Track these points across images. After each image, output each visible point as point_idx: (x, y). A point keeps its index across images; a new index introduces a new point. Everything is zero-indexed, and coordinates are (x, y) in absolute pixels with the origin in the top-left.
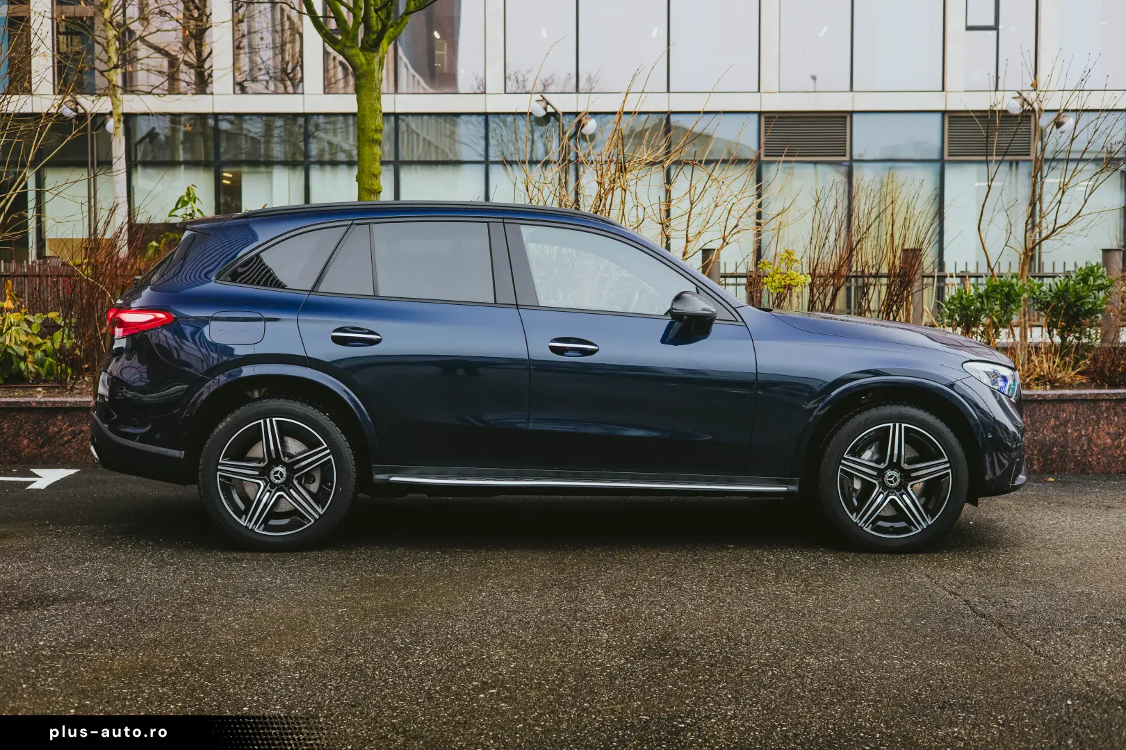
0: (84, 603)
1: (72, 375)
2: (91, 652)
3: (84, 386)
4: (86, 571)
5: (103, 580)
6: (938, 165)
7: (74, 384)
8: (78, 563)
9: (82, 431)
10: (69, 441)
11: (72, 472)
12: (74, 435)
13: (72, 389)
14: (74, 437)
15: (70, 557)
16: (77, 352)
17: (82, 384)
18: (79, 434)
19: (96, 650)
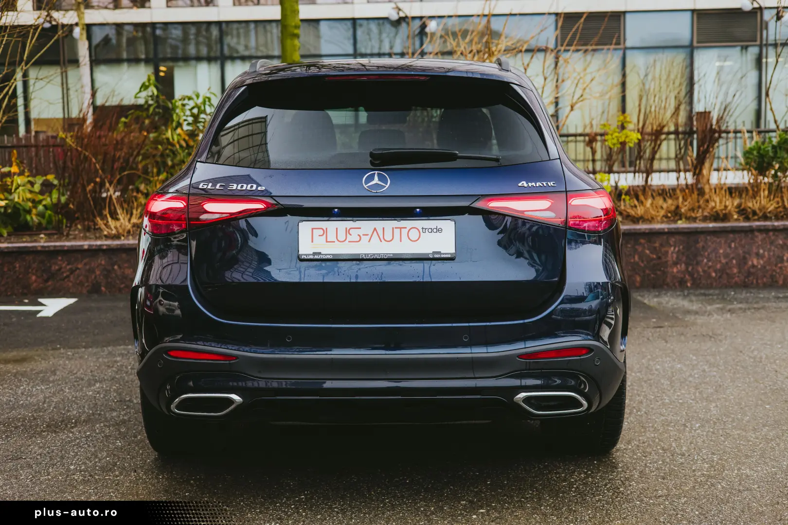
0: (102, 425)
1: (67, 223)
2: (117, 476)
3: (77, 232)
4: (98, 393)
5: (114, 401)
6: (688, 50)
7: (69, 231)
8: (90, 385)
9: (77, 268)
10: (68, 276)
11: (72, 301)
12: (72, 271)
13: (68, 235)
14: (71, 273)
15: (82, 379)
16: (71, 206)
17: (75, 230)
18: (76, 270)
19: (121, 474)
